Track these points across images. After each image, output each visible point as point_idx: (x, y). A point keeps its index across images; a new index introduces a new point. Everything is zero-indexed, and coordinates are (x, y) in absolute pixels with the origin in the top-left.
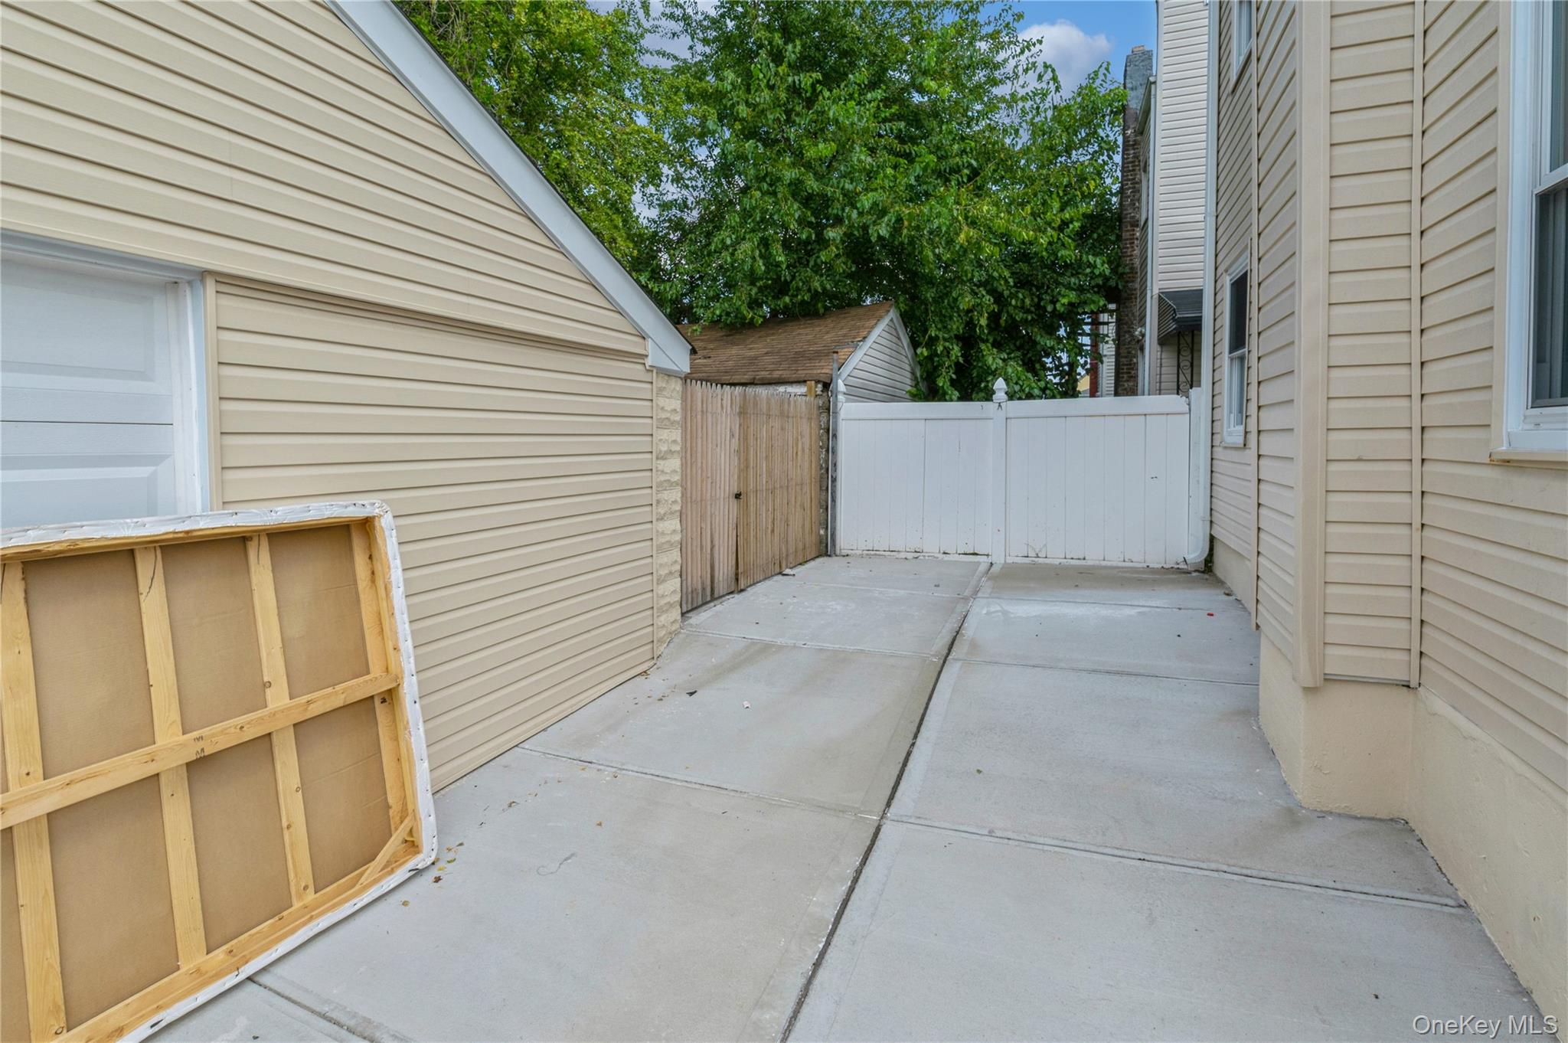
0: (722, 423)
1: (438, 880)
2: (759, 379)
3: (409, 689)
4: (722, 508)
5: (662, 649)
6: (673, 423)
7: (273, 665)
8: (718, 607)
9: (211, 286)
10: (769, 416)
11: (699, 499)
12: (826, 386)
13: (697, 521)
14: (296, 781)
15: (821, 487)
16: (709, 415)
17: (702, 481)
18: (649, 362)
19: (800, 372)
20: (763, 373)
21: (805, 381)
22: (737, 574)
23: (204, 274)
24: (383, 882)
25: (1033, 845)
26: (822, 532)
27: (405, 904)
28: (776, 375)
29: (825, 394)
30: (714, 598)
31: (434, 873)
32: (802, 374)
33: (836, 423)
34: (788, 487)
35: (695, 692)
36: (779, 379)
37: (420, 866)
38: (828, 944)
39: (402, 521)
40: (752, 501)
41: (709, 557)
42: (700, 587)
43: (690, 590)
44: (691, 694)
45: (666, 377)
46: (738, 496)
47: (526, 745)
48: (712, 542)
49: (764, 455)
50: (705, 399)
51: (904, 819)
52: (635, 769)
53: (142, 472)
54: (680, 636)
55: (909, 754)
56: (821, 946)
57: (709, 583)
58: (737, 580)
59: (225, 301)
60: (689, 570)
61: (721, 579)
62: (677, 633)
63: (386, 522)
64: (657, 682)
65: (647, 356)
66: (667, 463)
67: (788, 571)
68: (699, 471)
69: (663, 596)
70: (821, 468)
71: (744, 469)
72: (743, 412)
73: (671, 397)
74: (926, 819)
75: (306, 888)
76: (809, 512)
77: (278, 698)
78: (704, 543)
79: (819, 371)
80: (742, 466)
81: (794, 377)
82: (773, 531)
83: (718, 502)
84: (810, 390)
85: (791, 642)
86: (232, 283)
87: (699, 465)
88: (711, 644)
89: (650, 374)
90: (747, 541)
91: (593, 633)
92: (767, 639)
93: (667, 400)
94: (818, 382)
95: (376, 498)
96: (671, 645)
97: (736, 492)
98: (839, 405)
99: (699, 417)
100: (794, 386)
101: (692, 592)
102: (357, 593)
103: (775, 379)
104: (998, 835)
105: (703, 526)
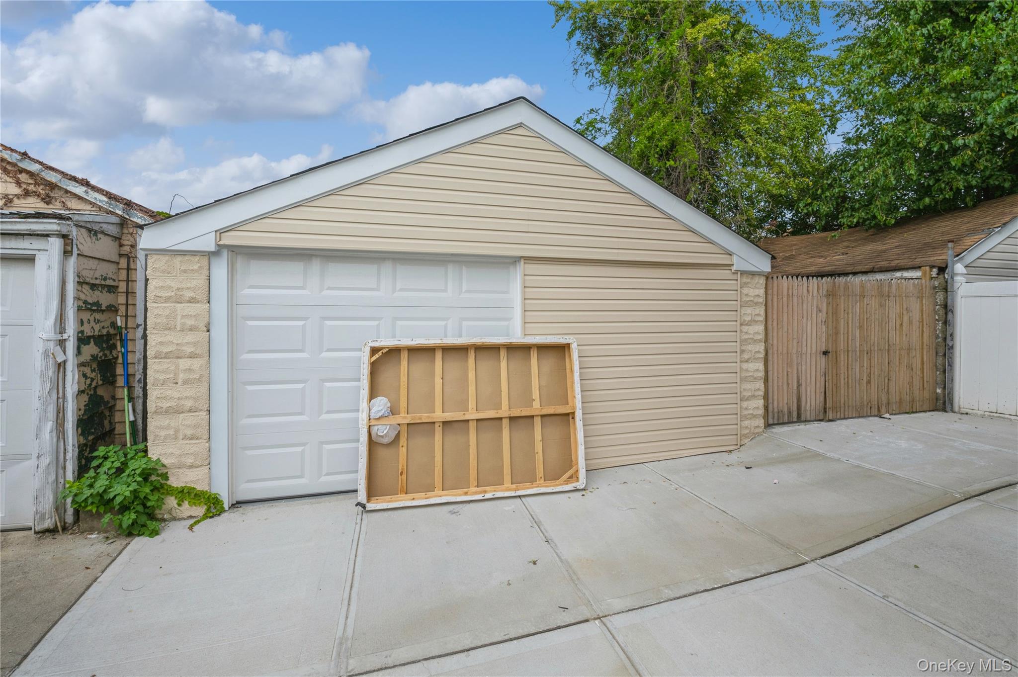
0: (808, 302)
1: (583, 495)
2: (878, 268)
3: (579, 415)
4: (808, 361)
5: (746, 441)
6: (756, 303)
7: (536, 394)
8: (801, 426)
9: (522, 261)
10: (863, 296)
11: (785, 352)
12: (942, 270)
13: (783, 367)
14: (540, 438)
15: (937, 353)
16: (795, 299)
17: (788, 341)
18: (734, 268)
19: (917, 260)
20: (883, 263)
21: (920, 267)
22: (825, 409)
23: (521, 257)
24: (563, 486)
25: (911, 615)
26: (939, 391)
27: (569, 498)
28: (894, 264)
29: (941, 276)
30: (800, 420)
31: (584, 493)
32: (918, 262)
33: (953, 300)
34: (889, 350)
35: (751, 468)
36: (896, 266)
37: (578, 487)
38: (720, 587)
39: (580, 348)
40: (842, 357)
41: (795, 392)
42: (786, 410)
43: (776, 410)
44: (747, 468)
45: (751, 276)
46: (825, 353)
47: (646, 464)
48: (798, 382)
49: (858, 325)
50: (791, 287)
51: (826, 567)
52: (688, 490)
53: (505, 323)
54: (762, 437)
55: (868, 540)
56: (716, 586)
57: (795, 408)
58: (825, 412)
59: (527, 266)
60: (776, 397)
61: (808, 408)
62: (759, 434)
63: (574, 346)
64: (734, 457)
65: (733, 265)
66: (751, 328)
67: (887, 416)
68: (785, 334)
69: (746, 409)
70: (937, 337)
71: (834, 334)
72: (831, 294)
73: (755, 287)
74: (842, 572)
75: (541, 478)
76: (919, 373)
77: (536, 404)
78: (790, 382)
79: (935, 258)
80: (830, 332)
81: (910, 264)
82: (869, 382)
83: (804, 356)
84: (924, 274)
85: (837, 457)
86: (529, 259)
87: (785, 329)
88: (778, 446)
89: (736, 275)
90: (837, 386)
91: (691, 419)
92: (821, 451)
93: (752, 290)
94: (932, 267)
95: (571, 337)
96: (754, 441)
97: (824, 349)
98: (956, 285)
99: (785, 299)
100: (910, 271)
101: (778, 412)
102: (566, 373)
103: (892, 267)
104: (889, 600)
105: (789, 370)
